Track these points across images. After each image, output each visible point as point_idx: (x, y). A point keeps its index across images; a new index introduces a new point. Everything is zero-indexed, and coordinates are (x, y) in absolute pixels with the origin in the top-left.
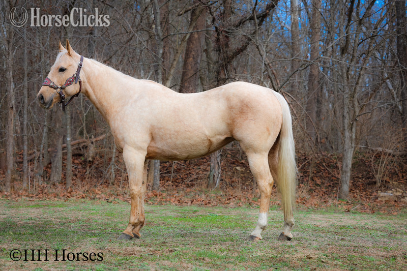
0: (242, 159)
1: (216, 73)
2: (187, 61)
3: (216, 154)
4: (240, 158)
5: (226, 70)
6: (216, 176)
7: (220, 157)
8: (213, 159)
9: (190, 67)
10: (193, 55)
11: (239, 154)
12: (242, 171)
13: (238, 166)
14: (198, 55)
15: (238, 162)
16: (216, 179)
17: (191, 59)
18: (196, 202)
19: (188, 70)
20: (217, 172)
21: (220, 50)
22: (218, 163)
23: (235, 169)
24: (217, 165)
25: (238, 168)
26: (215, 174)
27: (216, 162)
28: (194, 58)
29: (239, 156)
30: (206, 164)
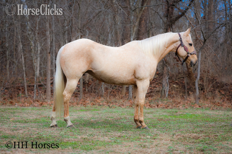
0: (176, 80)
1: (165, 30)
2: (141, 22)
3: (166, 78)
4: (175, 80)
5: (172, 28)
6: (166, 91)
7: (168, 79)
8: (164, 81)
9: (143, 26)
10: (145, 19)
11: (174, 77)
12: (177, 87)
13: (174, 84)
14: (147, 19)
15: (174, 82)
16: (166, 92)
17: (143, 21)
18: (160, 106)
19: (142, 28)
20: (167, 88)
21: (167, 16)
22: (167, 83)
23: (173, 86)
24: (166, 84)
25: (174, 85)
26: (165, 90)
27: (166, 82)
28: (145, 21)
29: (174, 78)
30: (154, 83)
